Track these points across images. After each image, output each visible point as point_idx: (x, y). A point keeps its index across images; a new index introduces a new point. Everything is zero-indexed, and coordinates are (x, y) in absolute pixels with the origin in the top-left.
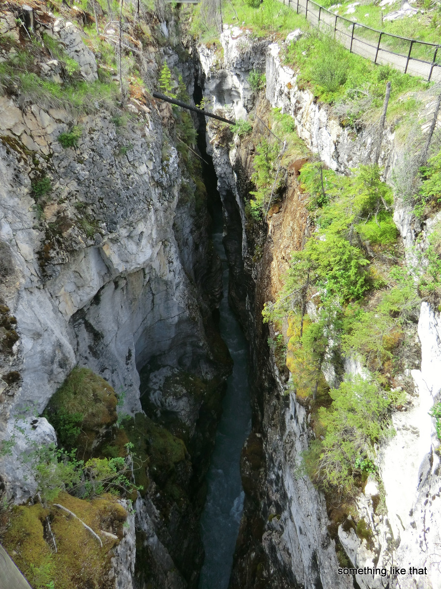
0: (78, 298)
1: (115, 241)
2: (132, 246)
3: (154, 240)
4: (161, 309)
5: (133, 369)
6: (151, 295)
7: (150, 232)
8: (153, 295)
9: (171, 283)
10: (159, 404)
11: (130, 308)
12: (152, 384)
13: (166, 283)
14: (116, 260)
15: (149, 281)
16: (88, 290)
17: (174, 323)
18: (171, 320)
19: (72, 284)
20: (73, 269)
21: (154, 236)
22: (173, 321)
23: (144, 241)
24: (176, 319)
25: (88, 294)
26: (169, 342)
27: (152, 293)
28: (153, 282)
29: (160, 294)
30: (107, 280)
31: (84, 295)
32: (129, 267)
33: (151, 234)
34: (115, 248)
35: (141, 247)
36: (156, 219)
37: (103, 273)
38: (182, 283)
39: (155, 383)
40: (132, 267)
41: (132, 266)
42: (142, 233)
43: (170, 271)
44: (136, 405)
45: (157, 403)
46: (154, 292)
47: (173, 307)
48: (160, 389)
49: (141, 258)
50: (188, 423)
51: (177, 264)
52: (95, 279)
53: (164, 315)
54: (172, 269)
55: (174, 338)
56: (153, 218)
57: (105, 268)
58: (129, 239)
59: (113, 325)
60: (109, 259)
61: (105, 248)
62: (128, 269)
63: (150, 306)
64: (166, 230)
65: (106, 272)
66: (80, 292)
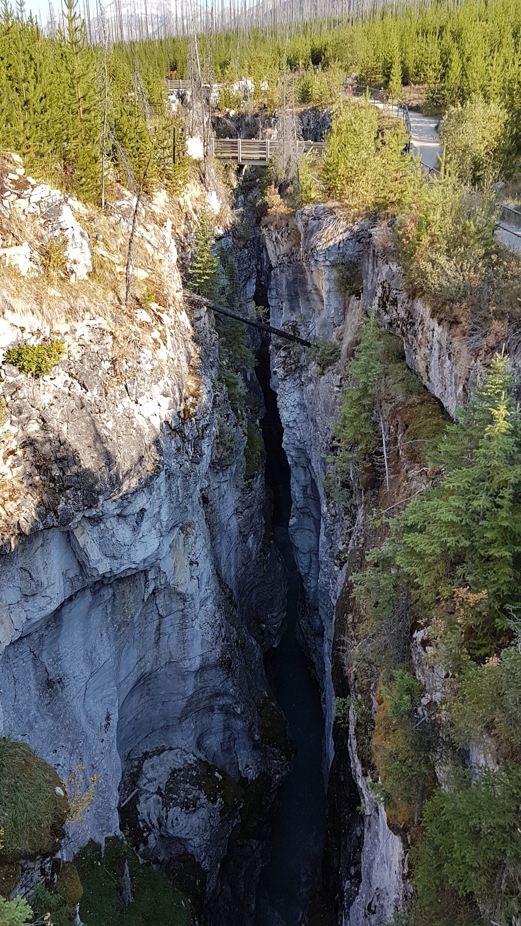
0: (23, 616)
1: (96, 520)
2: (123, 532)
3: (164, 524)
4: (170, 643)
5: (110, 751)
6: (156, 617)
7: (157, 509)
8: (161, 617)
9: (193, 599)
10: (155, 822)
11: (116, 639)
12: (145, 781)
13: (183, 598)
14: (94, 553)
15: (153, 593)
16: (40, 601)
17: (192, 670)
18: (187, 663)
19: (15, 589)
20: (20, 565)
21: (164, 517)
22: (191, 666)
23: (145, 525)
24: (197, 663)
25: (41, 609)
26: (182, 703)
27: (159, 614)
28: (162, 595)
29: (171, 617)
30: (78, 586)
31: (35, 610)
32: (116, 566)
33: (159, 512)
34: (95, 533)
35: (140, 535)
36: (170, 488)
37: (71, 574)
38: (211, 600)
39: (150, 781)
40: (123, 566)
41: (121, 565)
42: (143, 510)
43: (192, 577)
44: (109, 819)
45: (150, 821)
46: (161, 612)
47: (192, 640)
48: (159, 792)
49: (139, 553)
50: (205, 864)
51: (205, 567)
52: (57, 584)
53: (177, 655)
54: (195, 574)
55: (192, 696)
56: (163, 489)
57: (75, 566)
58: (120, 520)
59: (83, 666)
60: (82, 550)
61: (77, 533)
62: (114, 569)
63: (153, 636)
64: (186, 507)
65: (77, 572)
66: (28, 606)
